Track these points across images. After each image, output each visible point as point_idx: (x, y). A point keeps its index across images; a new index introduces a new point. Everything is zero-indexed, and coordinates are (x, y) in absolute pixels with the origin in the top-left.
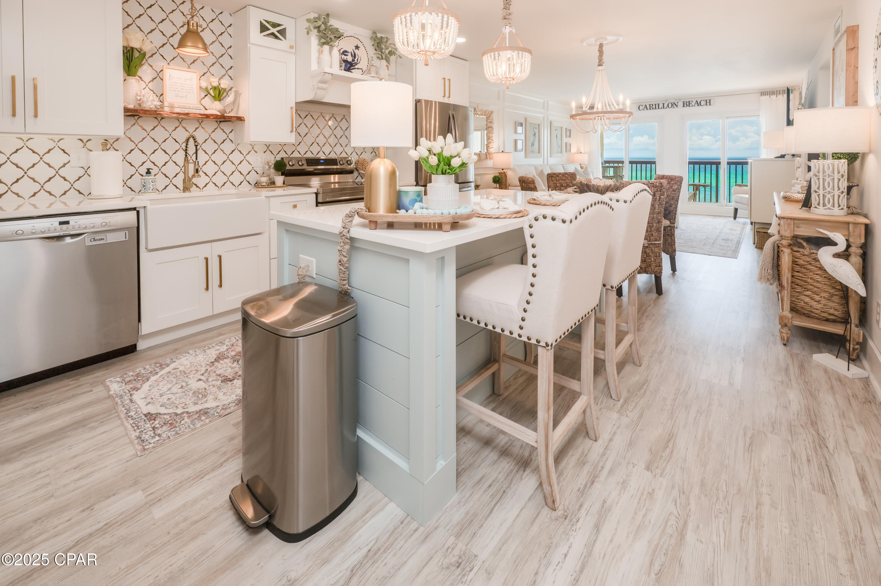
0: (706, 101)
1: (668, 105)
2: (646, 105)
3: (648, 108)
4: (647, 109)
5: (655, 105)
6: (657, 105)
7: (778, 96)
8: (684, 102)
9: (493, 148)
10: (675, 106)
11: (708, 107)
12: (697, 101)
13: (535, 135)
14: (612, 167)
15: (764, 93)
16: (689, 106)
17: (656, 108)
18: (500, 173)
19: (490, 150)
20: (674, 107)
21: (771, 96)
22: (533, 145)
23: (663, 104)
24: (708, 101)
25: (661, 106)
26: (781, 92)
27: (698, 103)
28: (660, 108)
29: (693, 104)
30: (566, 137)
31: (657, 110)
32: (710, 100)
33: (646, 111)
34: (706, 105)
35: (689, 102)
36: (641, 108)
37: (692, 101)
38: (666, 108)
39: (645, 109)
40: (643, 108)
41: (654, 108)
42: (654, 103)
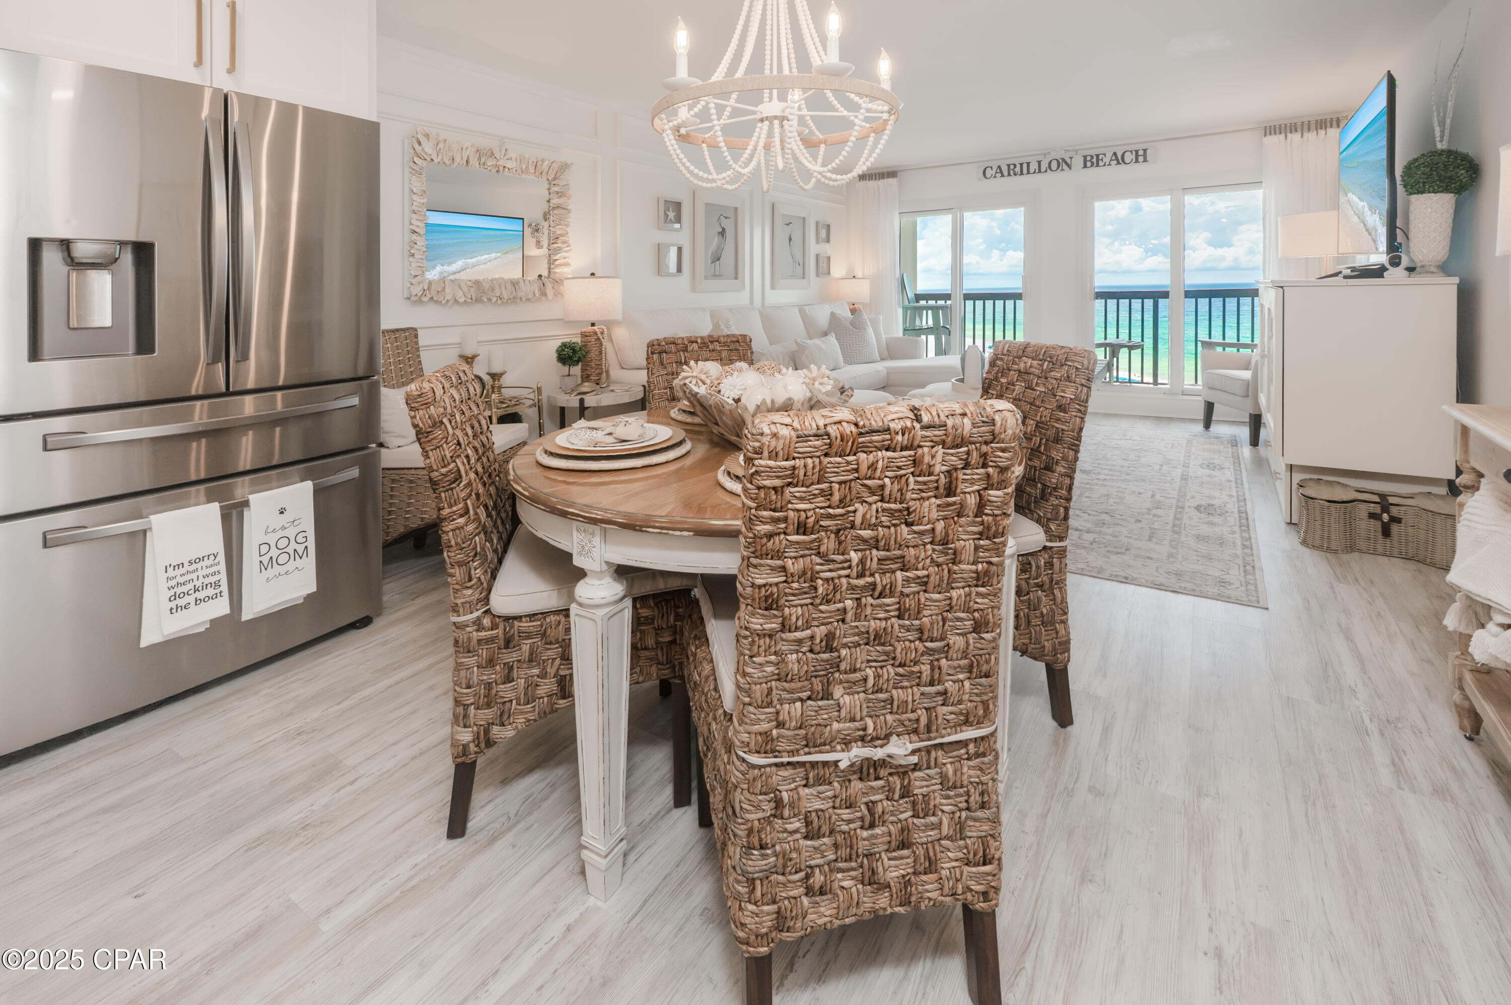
0: (1137, 152)
1: (1050, 163)
2: (999, 167)
3: (1006, 173)
4: (1003, 176)
5: (1021, 165)
6: (1025, 166)
7: (1305, 134)
8: (1085, 157)
9: (567, 265)
10: (1065, 167)
11: (1141, 166)
12: (1115, 154)
13: (723, 233)
14: (927, 308)
15: (1271, 129)
16: (1098, 165)
17: (1022, 174)
18: (584, 335)
19: (557, 270)
21: (1289, 135)
22: (718, 259)
23: (1039, 162)
24: (1141, 152)
25: (1034, 166)
26: (1313, 126)
27: (1117, 159)
28: (1032, 171)
29: (1107, 160)
30: (818, 242)
31: (1026, 178)
32: (1145, 151)
33: (999, 181)
34: (1137, 161)
35: (1098, 156)
36: (989, 172)
37: (1105, 155)
38: (1046, 171)
39: (999, 175)
40: (993, 172)
41: (1019, 173)
42: (1018, 161)
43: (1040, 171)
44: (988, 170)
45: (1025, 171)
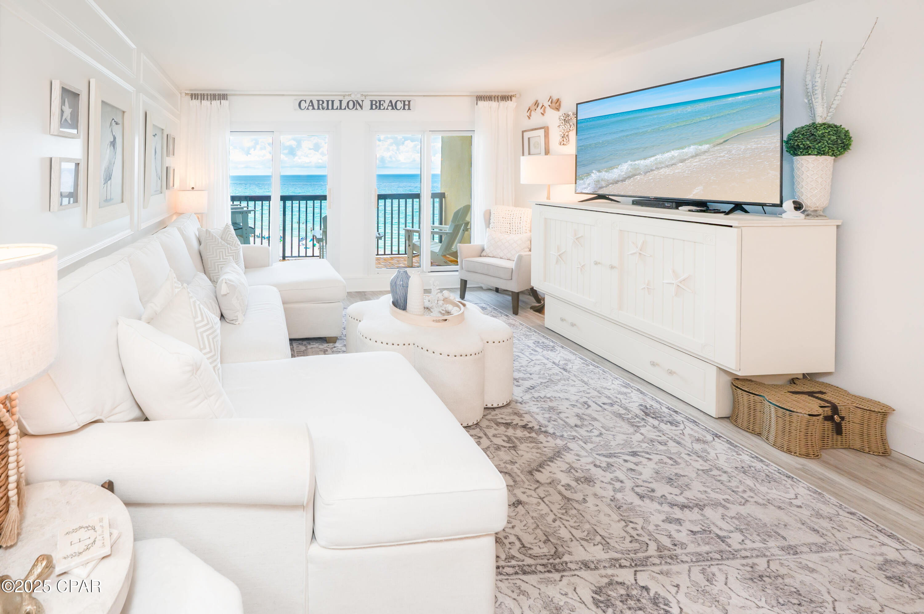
0: (404, 102)
1: (348, 103)
2: (311, 101)
3: (316, 107)
4: (314, 109)
5: (328, 101)
6: (330, 103)
7: (498, 103)
8: (372, 101)
10: (358, 107)
11: (406, 113)
12: (391, 102)
13: (113, 143)
15: (480, 98)
16: (380, 109)
17: (328, 109)
20: (356, 109)
21: (490, 103)
22: (110, 178)
23: (341, 101)
25: (337, 104)
27: (392, 106)
28: (335, 107)
29: (386, 105)
31: (329, 112)
32: (409, 102)
33: (311, 112)
34: (404, 109)
35: (380, 101)
36: (303, 105)
37: (384, 101)
38: (345, 109)
39: (311, 108)
40: (307, 105)
41: (326, 108)
42: (325, 99)
43: (341, 109)
44: (303, 104)
45: (330, 107)
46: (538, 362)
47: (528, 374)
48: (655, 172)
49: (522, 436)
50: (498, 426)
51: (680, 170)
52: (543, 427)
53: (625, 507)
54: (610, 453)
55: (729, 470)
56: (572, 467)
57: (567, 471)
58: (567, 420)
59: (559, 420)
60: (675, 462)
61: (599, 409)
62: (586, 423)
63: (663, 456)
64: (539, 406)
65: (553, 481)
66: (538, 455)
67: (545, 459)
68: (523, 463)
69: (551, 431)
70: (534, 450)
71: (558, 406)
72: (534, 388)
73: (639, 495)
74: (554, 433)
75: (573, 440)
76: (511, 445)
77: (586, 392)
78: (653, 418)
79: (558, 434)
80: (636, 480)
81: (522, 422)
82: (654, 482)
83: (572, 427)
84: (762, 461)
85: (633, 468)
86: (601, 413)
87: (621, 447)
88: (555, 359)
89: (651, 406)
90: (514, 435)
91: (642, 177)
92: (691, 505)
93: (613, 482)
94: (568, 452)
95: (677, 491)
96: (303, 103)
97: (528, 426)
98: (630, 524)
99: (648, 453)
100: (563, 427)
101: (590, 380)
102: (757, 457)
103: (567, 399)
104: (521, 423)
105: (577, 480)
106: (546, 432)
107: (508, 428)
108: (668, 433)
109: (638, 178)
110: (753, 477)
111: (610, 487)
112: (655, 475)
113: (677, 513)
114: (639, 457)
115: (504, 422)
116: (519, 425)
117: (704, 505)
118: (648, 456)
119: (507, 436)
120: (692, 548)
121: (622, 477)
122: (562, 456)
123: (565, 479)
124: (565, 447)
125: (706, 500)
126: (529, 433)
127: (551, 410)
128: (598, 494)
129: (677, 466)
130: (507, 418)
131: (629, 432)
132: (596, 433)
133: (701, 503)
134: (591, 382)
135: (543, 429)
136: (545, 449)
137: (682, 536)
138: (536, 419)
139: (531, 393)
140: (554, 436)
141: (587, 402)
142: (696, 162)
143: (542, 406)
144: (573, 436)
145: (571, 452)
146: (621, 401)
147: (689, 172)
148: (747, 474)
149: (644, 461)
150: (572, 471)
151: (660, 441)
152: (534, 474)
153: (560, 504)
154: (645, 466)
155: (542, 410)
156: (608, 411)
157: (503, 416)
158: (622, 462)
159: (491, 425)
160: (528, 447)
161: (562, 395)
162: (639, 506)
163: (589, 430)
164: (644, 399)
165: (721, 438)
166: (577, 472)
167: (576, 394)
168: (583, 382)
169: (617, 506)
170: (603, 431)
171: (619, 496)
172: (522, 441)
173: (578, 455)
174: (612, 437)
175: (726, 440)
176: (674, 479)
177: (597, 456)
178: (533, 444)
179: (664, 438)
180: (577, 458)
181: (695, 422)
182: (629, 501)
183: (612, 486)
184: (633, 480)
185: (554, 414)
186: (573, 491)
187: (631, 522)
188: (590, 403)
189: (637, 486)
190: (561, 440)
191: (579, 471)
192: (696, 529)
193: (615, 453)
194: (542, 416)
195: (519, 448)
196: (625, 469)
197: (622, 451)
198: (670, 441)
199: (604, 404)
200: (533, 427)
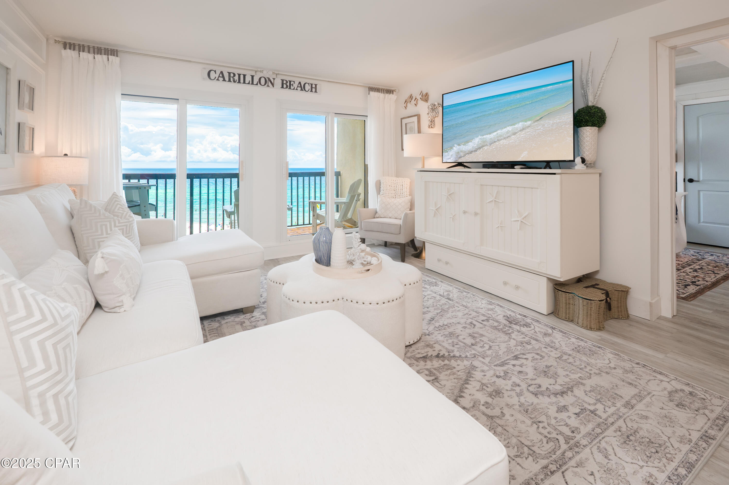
2: (221, 73)
3: (226, 79)
4: (224, 80)
5: (239, 76)
6: (242, 77)
8: (283, 81)
10: (270, 84)
11: (314, 94)
12: (300, 83)
15: (371, 89)
16: (290, 88)
17: (239, 82)
20: (268, 86)
21: (379, 94)
23: (253, 77)
24: (314, 86)
25: (248, 79)
26: (385, 92)
27: (301, 87)
28: (247, 82)
29: (295, 86)
30: (21, 107)
31: (241, 86)
33: (221, 83)
34: (311, 91)
35: (290, 82)
36: (213, 75)
37: (294, 82)
38: (257, 84)
39: (221, 78)
40: (217, 76)
41: (237, 81)
42: (236, 72)
43: (252, 83)
45: (242, 81)
46: (429, 297)
47: (426, 308)
48: (497, 143)
49: (439, 366)
50: (417, 361)
51: (513, 141)
52: (451, 352)
53: (530, 408)
54: (502, 362)
55: (571, 352)
56: (483, 384)
57: (481, 389)
58: (464, 341)
59: (460, 343)
60: (541, 356)
61: (481, 326)
62: (478, 340)
63: (533, 354)
64: (442, 334)
65: (475, 403)
66: (456, 380)
67: (462, 383)
68: (448, 393)
69: (457, 354)
70: (452, 377)
71: (454, 331)
72: (433, 319)
73: (533, 394)
74: (460, 356)
75: (475, 358)
76: (433, 378)
77: (468, 314)
78: (515, 324)
79: (463, 356)
80: (526, 380)
81: (434, 352)
82: (537, 378)
83: (470, 347)
84: (582, 340)
85: (521, 370)
86: (484, 329)
87: (506, 354)
88: (440, 292)
89: (510, 315)
90: (432, 367)
91: (488, 147)
92: (565, 390)
93: (514, 388)
94: (475, 370)
95: (552, 381)
96: (212, 73)
97: (440, 355)
98: (540, 424)
99: (523, 354)
100: (464, 348)
101: (468, 304)
102: (578, 338)
103: (458, 323)
104: (435, 354)
105: (490, 395)
106: (454, 356)
107: (426, 362)
108: (527, 334)
109: (486, 149)
110: (584, 354)
111: (513, 394)
112: (535, 372)
113: (563, 401)
114: (520, 360)
115: (421, 356)
116: (433, 355)
117: (572, 387)
118: (525, 357)
119: (427, 369)
120: (584, 430)
121: (518, 381)
122: (473, 376)
123: (482, 398)
124: (472, 366)
125: (571, 382)
126: (443, 361)
127: (452, 335)
128: (509, 403)
129: (544, 359)
130: (423, 351)
131: (506, 340)
132: (487, 347)
133: (569, 386)
134: (469, 305)
135: (452, 354)
136: (459, 373)
137: (574, 422)
138: (444, 347)
139: (433, 324)
140: (461, 358)
141: (472, 322)
142: (523, 134)
143: (444, 333)
144: (474, 354)
145: (477, 369)
146: (492, 316)
147: (519, 142)
148: (580, 352)
149: (524, 361)
150: (484, 387)
151: (526, 342)
152: (459, 401)
153: (488, 426)
154: (527, 366)
155: (445, 337)
156: (487, 326)
157: (419, 351)
158: (512, 367)
159: (412, 362)
160: (446, 375)
161: (454, 320)
162: (538, 404)
163: (482, 346)
164: (504, 311)
165: (556, 329)
166: (487, 387)
167: (463, 317)
168: (464, 306)
169: (525, 410)
170: (491, 344)
171: (522, 399)
172: (440, 370)
173: (483, 371)
174: (497, 347)
175: (558, 330)
176: (547, 371)
177: (495, 368)
178: (449, 371)
179: (527, 339)
180: (483, 374)
181: (538, 321)
182: (531, 402)
183: (515, 392)
184: (525, 381)
185: (454, 339)
186: (492, 408)
187: (540, 422)
188: (475, 322)
189: (529, 386)
190: (467, 360)
191: (489, 386)
192: (577, 411)
193: (505, 361)
194: (447, 342)
195: (440, 378)
196: (516, 373)
197: (508, 357)
198: (532, 340)
199: (483, 321)
200: (444, 354)
